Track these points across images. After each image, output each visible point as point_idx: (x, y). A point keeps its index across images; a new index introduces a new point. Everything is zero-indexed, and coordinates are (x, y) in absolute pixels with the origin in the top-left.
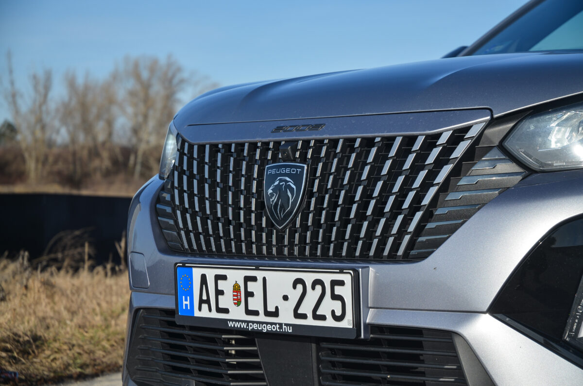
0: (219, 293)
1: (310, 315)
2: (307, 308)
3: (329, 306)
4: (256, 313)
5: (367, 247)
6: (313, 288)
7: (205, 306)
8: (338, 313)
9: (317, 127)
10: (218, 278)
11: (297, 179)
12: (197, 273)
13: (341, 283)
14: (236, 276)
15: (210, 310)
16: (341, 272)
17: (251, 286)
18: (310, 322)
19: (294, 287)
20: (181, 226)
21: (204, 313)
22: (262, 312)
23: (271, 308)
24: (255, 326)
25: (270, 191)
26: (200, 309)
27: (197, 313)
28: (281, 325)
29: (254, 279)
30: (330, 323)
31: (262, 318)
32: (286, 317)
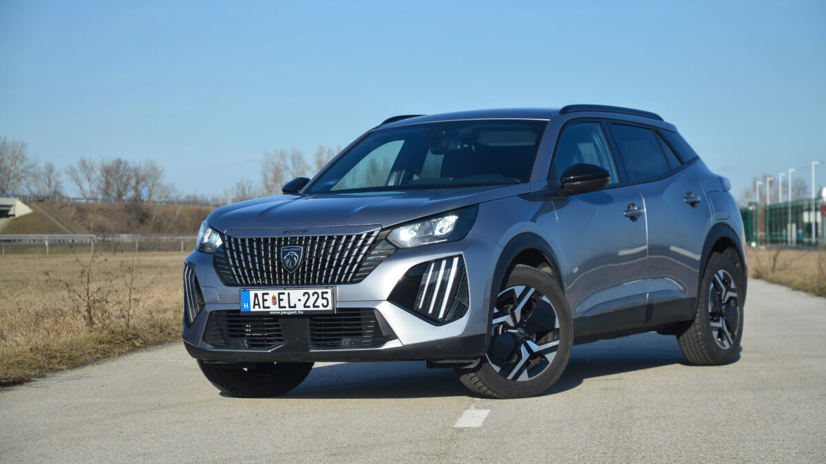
0: (264, 300)
1: (312, 306)
2: (310, 303)
3: (320, 302)
4: (285, 307)
5: (333, 278)
6: (313, 295)
7: (257, 307)
8: (325, 304)
9: (305, 231)
10: (263, 294)
11: (299, 253)
12: (252, 293)
13: (327, 293)
14: (274, 293)
15: (260, 308)
16: (327, 288)
17: (281, 297)
18: (312, 308)
20: (235, 273)
22: (287, 306)
23: (292, 305)
24: (284, 313)
25: (285, 258)
26: (254, 308)
27: (252, 310)
28: (297, 311)
29: (284, 294)
30: (321, 308)
31: (287, 309)
32: (300, 308)
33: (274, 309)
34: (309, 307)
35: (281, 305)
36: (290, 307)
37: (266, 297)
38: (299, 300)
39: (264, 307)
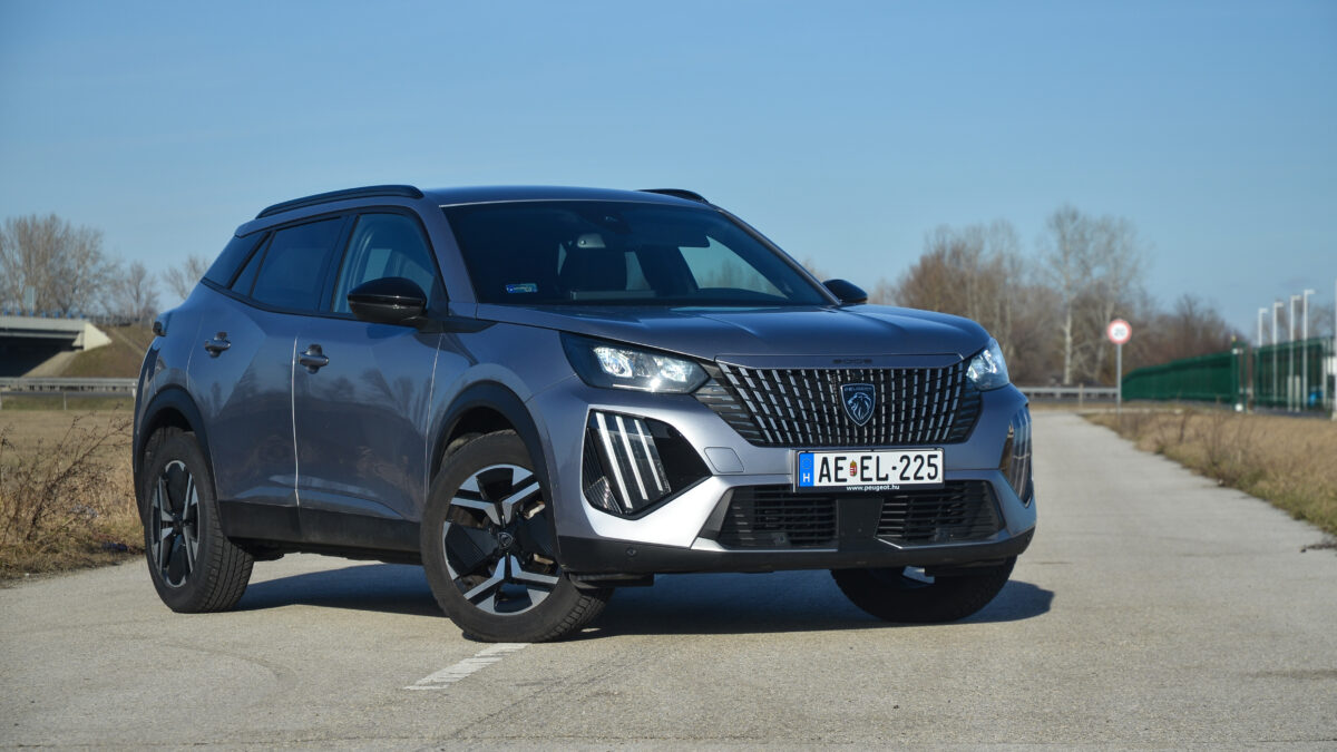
1: (912, 477)
2: (910, 473)
4: (870, 479)
6: (915, 460)
7: (825, 479)
8: (933, 474)
9: (868, 361)
12: (818, 458)
13: (935, 456)
14: (854, 456)
15: (830, 480)
17: (866, 463)
18: (912, 481)
19: (901, 461)
21: (825, 483)
23: (882, 475)
24: (870, 488)
25: (850, 402)
26: (820, 481)
27: (816, 483)
29: (870, 458)
31: (875, 482)
33: (853, 482)
34: (908, 478)
35: (865, 476)
36: (879, 479)
37: (840, 463)
38: (894, 468)
39: (837, 480)
